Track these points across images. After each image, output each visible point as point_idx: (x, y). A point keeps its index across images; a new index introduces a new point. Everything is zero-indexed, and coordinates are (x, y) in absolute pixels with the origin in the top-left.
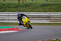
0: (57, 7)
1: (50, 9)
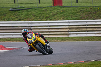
0: (39, 13)
1: (27, 15)
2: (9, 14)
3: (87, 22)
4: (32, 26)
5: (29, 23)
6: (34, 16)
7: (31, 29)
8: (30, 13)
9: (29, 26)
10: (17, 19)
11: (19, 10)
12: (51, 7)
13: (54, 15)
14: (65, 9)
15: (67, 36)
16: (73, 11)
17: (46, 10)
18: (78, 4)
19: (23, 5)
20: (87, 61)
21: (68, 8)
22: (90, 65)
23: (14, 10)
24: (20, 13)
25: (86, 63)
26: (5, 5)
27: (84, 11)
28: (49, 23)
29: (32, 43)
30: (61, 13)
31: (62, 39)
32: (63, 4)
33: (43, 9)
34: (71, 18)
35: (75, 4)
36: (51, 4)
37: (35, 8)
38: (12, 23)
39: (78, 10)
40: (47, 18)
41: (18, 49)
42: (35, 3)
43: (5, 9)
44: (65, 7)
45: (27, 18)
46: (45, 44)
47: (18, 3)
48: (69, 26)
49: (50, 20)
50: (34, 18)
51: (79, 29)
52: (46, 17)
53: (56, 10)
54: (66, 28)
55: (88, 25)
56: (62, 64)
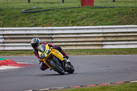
0: (62, 15)
1: (46, 19)
2: (22, 18)
3: (127, 28)
4: (53, 34)
5: (49, 30)
6: (56, 20)
7: (52, 38)
8: (50, 16)
9: (49, 34)
10: (32, 25)
11: (35, 12)
12: (79, 7)
13: (83, 19)
14: (97, 10)
15: (100, 48)
16: (108, 13)
17: (71, 12)
18: (114, 4)
19: (41, 6)
20: (128, 82)
21: (101, 10)
22: (132, 87)
23: (28, 12)
24: (37, 17)
25: (127, 85)
26: (16, 6)
27: (123, 14)
28: (75, 29)
29: (44, 57)
30: (92, 16)
31: (94, 52)
32: (95, 4)
33: (68, 11)
34: (105, 23)
35: (110, 4)
36: (79, 4)
37: (57, 10)
38: (26, 30)
39: (115, 12)
40: (74, 23)
41: (34, 65)
42: (57, 3)
43: (16, 11)
44: (97, 7)
45: (46, 22)
46: (62, 59)
47: (34, 3)
48: (103, 33)
49: (78, 25)
50: (56, 23)
51: (116, 37)
52: (72, 22)
53: (85, 13)
54: (99, 37)
55: (128, 33)
56: (93, 86)
